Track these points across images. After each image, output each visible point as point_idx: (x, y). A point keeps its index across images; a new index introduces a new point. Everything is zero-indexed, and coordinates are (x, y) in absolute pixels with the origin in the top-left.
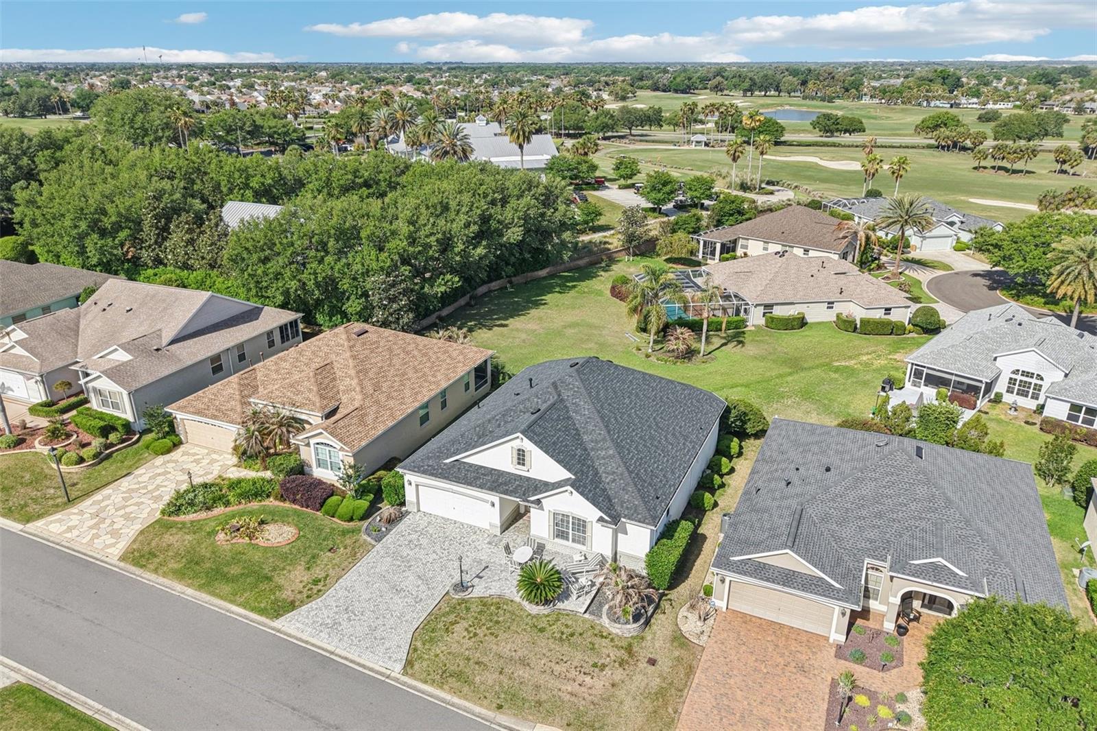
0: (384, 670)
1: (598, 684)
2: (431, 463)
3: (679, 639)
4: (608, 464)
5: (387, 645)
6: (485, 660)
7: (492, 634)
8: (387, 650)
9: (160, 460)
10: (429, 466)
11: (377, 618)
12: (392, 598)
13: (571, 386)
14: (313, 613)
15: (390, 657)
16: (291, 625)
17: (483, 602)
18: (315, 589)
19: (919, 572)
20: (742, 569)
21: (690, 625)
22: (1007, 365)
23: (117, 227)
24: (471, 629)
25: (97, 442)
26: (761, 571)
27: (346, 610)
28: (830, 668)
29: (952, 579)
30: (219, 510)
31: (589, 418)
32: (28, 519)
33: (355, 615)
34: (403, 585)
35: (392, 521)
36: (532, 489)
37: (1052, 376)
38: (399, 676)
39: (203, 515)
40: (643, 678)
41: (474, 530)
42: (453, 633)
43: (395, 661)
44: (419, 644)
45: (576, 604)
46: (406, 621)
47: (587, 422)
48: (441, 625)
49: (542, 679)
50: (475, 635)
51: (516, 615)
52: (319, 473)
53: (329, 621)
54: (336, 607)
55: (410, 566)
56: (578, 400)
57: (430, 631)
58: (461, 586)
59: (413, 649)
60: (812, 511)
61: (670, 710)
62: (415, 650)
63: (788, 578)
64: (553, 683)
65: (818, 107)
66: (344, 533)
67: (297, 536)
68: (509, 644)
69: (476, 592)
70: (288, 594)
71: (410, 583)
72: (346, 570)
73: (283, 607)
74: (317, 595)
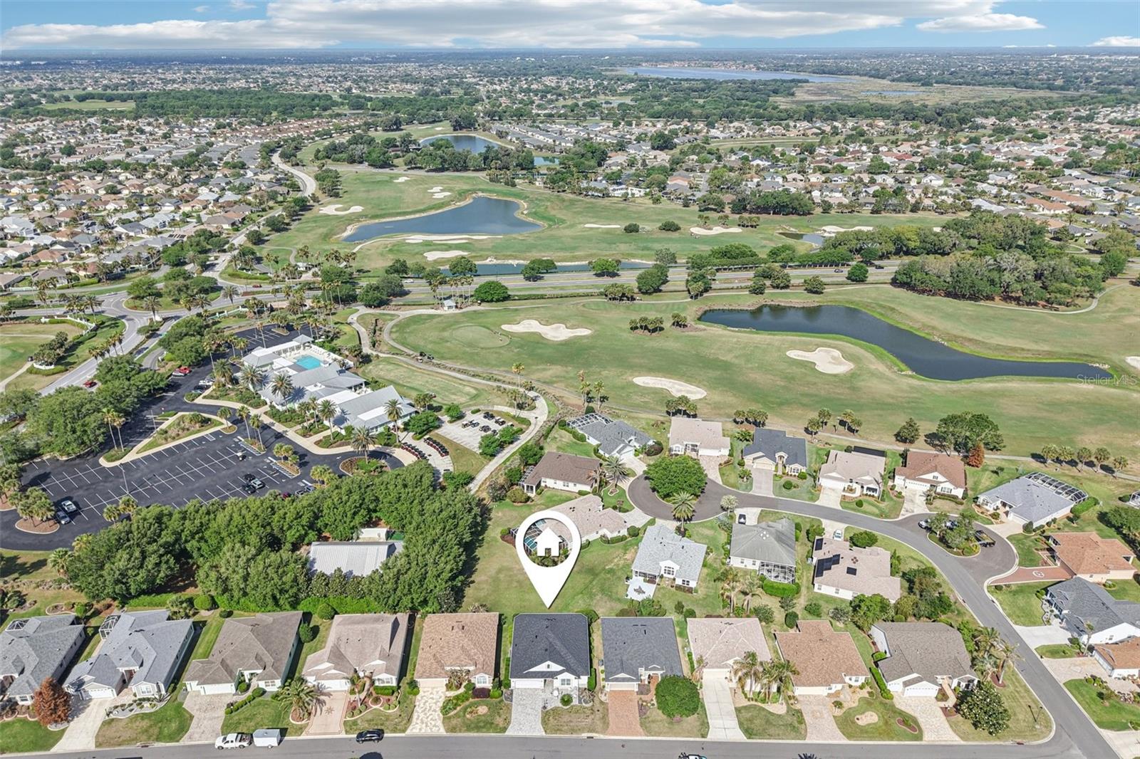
0: (541, 735)
1: (589, 720)
3: (602, 702)
4: (572, 661)
5: (537, 728)
6: (561, 723)
7: (560, 717)
8: (538, 730)
9: (418, 697)
10: (518, 675)
11: (529, 723)
12: (528, 717)
14: (512, 728)
15: (540, 731)
16: (507, 733)
17: (553, 709)
18: (507, 721)
19: (651, 669)
20: (613, 680)
21: (603, 698)
22: (663, 564)
23: (292, 587)
24: (554, 717)
25: (393, 698)
26: (617, 680)
27: (520, 723)
28: (636, 698)
29: (658, 669)
30: (458, 708)
32: (404, 731)
33: (523, 724)
35: (512, 694)
36: (553, 675)
37: (676, 567)
38: (546, 735)
39: (455, 711)
40: (599, 715)
41: (536, 689)
42: (550, 719)
43: (542, 732)
44: (544, 725)
45: (575, 702)
46: (537, 721)
47: (560, 648)
48: (546, 719)
50: (556, 718)
51: (563, 710)
52: (478, 686)
53: (519, 728)
54: (517, 724)
55: (526, 706)
57: (545, 722)
58: (545, 707)
60: (624, 658)
61: (607, 720)
62: (545, 727)
63: (624, 680)
65: (505, 194)
66: (500, 702)
67: (488, 707)
68: (566, 718)
69: (549, 708)
70: (501, 725)
71: (530, 711)
72: (510, 713)
73: (504, 729)
74: (509, 722)
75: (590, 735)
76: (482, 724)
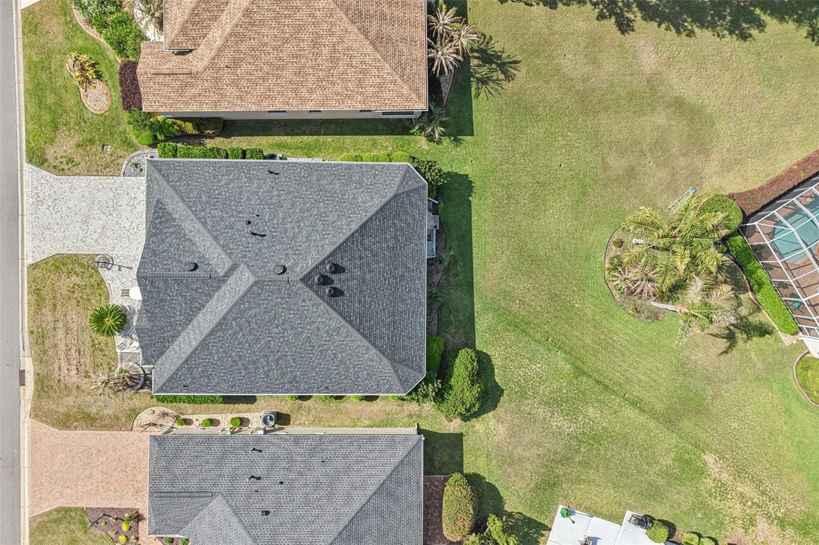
0: (25, 254)
2: (156, 187)
5: (41, 244)
6: (59, 307)
7: (78, 302)
8: (38, 246)
10: (153, 188)
11: (58, 224)
12: (78, 222)
13: (239, 283)
14: (42, 181)
15: (34, 252)
17: (101, 283)
24: (76, 287)
27: (55, 199)
31: (215, 313)
33: (54, 208)
34: (92, 221)
38: (26, 265)
42: (68, 278)
43: (33, 257)
44: (51, 262)
46: (64, 244)
47: (212, 312)
48: (70, 267)
49: (62, 347)
50: (73, 292)
53: (41, 195)
54: (55, 192)
55: (111, 215)
56: (228, 296)
58: (107, 262)
59: (46, 261)
61: (75, 424)
62: (46, 263)
64: (62, 355)
67: (102, 112)
69: (105, 274)
70: (50, 152)
71: (96, 224)
72: (89, 173)
73: (38, 158)
74: (59, 170)
75: (30, 378)
76: (50, 100)
